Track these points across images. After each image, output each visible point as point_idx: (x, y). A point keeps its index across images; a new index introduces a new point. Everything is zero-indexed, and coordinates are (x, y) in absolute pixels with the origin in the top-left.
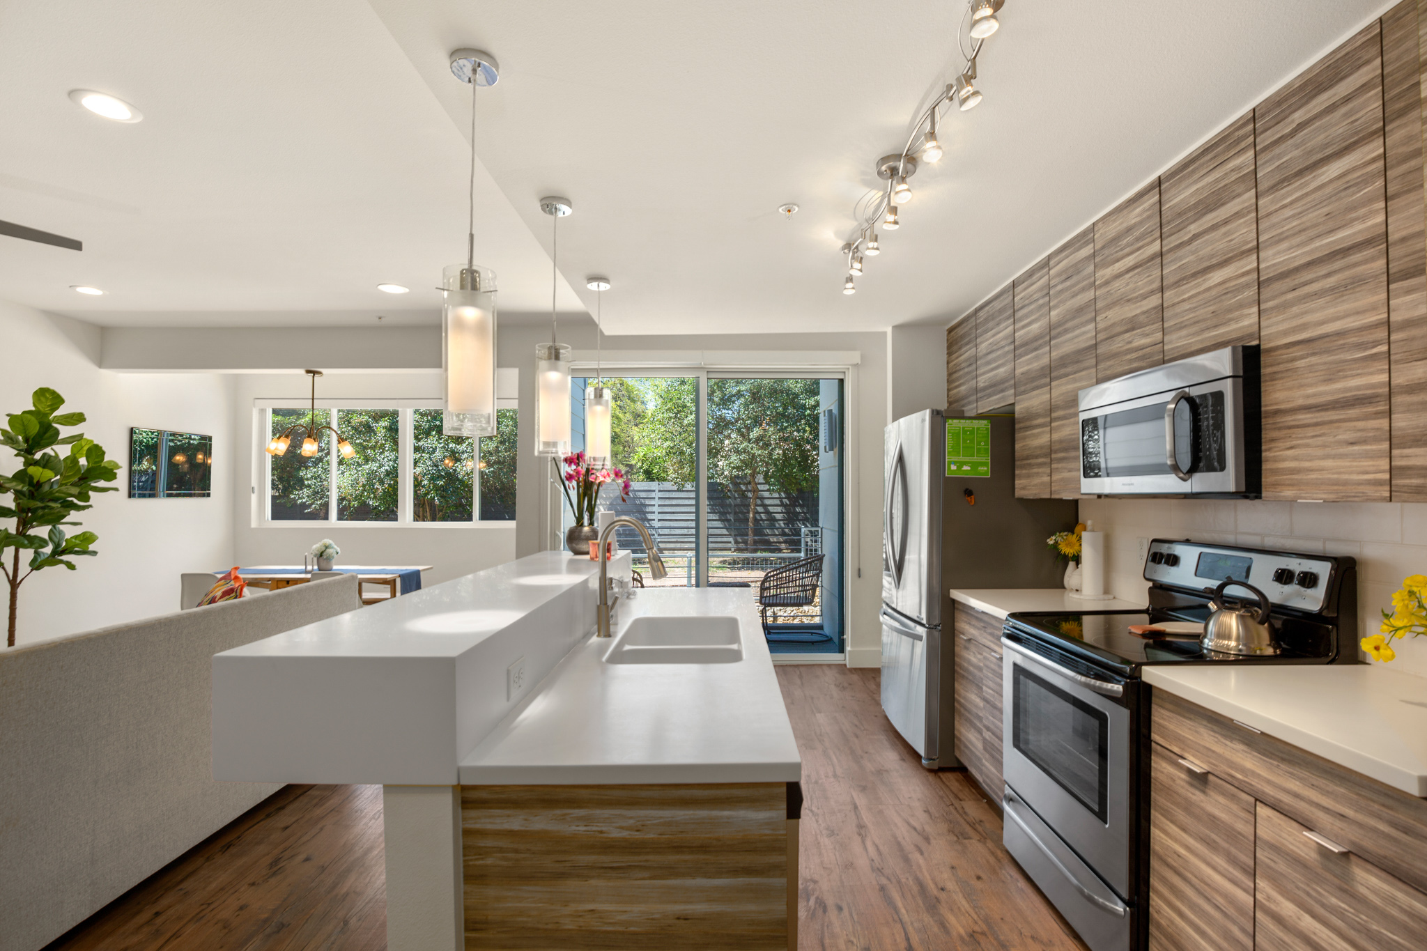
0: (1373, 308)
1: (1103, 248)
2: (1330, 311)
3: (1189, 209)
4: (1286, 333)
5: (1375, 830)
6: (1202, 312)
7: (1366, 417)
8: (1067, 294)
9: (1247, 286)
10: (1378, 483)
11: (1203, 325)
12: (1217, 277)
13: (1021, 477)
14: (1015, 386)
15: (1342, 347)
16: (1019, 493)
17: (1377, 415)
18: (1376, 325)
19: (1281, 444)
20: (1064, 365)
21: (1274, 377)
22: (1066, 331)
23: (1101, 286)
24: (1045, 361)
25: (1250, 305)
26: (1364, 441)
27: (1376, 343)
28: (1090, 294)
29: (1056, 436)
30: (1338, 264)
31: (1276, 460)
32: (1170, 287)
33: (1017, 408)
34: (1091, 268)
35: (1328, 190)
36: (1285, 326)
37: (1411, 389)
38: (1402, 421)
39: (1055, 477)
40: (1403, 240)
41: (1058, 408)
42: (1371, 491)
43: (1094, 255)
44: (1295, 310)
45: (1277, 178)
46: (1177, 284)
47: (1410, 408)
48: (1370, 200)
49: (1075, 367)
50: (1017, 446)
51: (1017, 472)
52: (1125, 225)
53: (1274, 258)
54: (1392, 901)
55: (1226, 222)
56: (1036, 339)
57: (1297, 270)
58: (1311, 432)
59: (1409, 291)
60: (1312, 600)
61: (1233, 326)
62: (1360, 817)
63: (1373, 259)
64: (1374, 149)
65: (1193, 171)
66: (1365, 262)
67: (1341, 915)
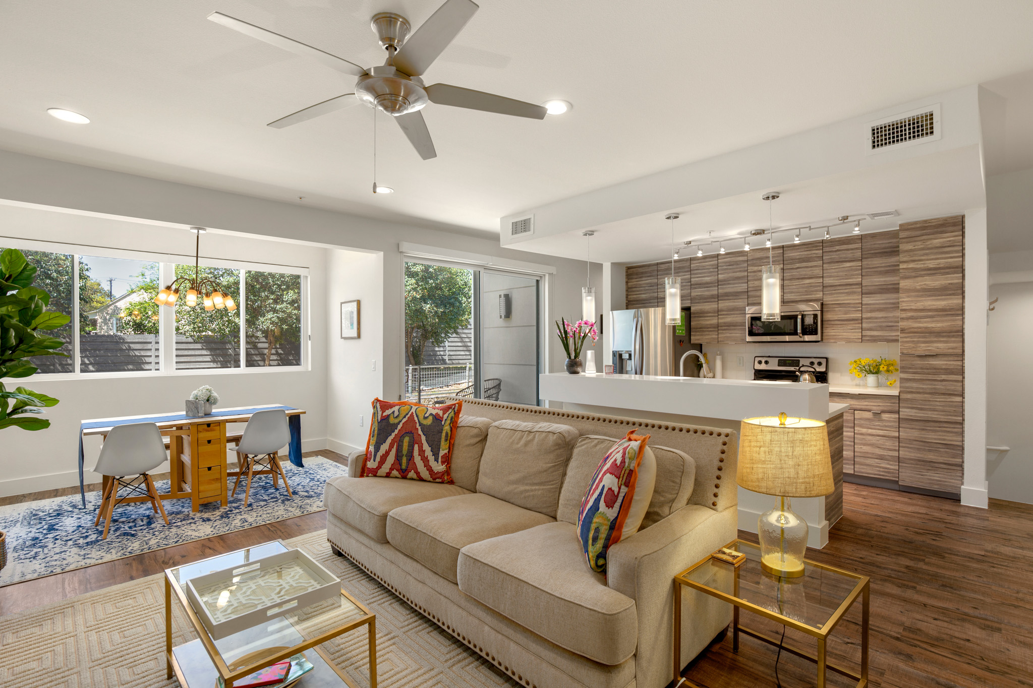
0: (858, 299)
1: (752, 260)
2: (846, 298)
3: (796, 259)
4: (832, 301)
5: (887, 406)
6: (801, 290)
7: (856, 324)
8: (730, 271)
9: (819, 286)
10: (859, 339)
11: (801, 294)
12: (807, 281)
13: (695, 335)
14: (691, 299)
15: (849, 307)
16: (692, 342)
17: (858, 323)
18: (859, 303)
19: (830, 329)
20: (728, 296)
21: (827, 311)
22: (729, 284)
23: (750, 272)
24: (716, 292)
25: (820, 291)
26: (855, 329)
27: (859, 307)
28: (746, 274)
29: (720, 321)
30: (848, 287)
31: (828, 332)
32: (786, 280)
33: (692, 309)
34: (746, 265)
35: (846, 269)
36: (832, 299)
37: (867, 318)
38: (864, 325)
39: (720, 336)
40: (866, 286)
41: (722, 311)
42: (856, 340)
43: (747, 261)
44: (835, 295)
45: (830, 261)
46: (790, 279)
47: (866, 323)
48: (858, 275)
49: (735, 297)
50: (692, 323)
51: (692, 333)
52: (765, 255)
53: (828, 281)
54: (891, 418)
55: (811, 267)
56: (707, 283)
57: (836, 286)
58: (839, 326)
59: (867, 297)
60: (822, 369)
61: (813, 296)
62: (883, 404)
63: (858, 288)
64: (859, 263)
65: (798, 249)
66: (856, 288)
67: (879, 425)
